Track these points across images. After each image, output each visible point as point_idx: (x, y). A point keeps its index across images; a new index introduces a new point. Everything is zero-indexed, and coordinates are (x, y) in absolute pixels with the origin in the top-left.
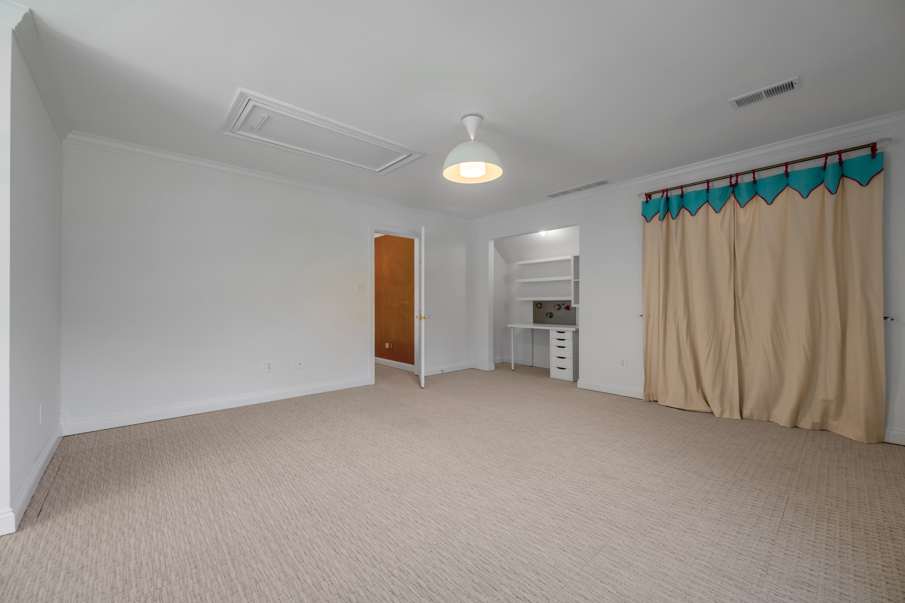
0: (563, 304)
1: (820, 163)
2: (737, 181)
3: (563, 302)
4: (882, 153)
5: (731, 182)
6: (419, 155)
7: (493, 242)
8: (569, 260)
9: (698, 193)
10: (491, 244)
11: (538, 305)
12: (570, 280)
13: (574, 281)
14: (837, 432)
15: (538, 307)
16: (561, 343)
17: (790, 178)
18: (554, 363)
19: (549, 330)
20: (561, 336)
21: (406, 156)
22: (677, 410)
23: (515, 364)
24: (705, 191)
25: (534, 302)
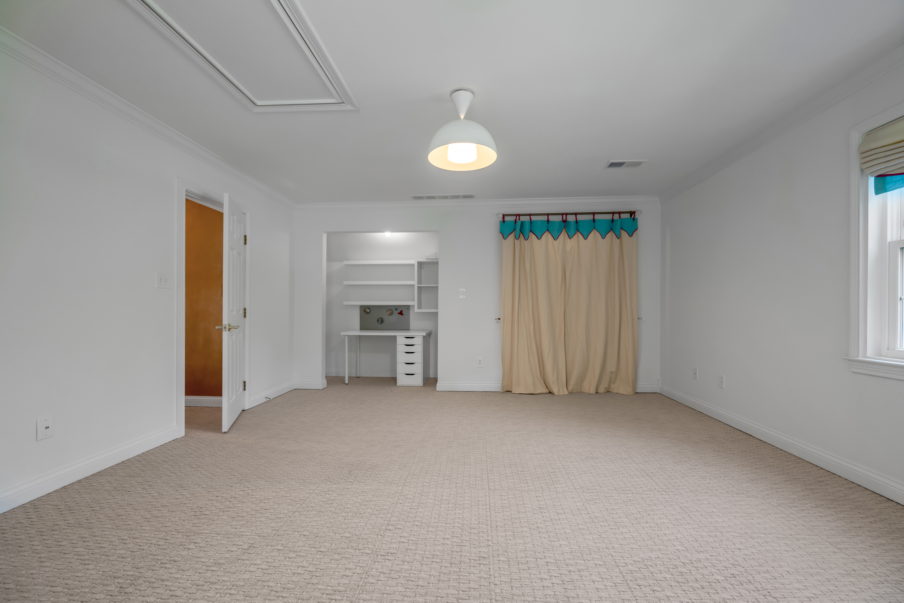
0: (396, 309)
1: (609, 217)
2: (566, 219)
3: (396, 307)
4: (637, 218)
5: (563, 219)
6: (352, 108)
7: (326, 234)
8: (413, 265)
9: (543, 222)
10: (325, 236)
11: (365, 310)
12: (414, 285)
13: (418, 286)
14: (615, 392)
15: (367, 312)
16: (410, 349)
17: (596, 223)
18: (401, 369)
19: (396, 336)
20: (409, 341)
21: (337, 102)
22: (529, 395)
23: (350, 378)
24: (547, 222)
25: (361, 307)
